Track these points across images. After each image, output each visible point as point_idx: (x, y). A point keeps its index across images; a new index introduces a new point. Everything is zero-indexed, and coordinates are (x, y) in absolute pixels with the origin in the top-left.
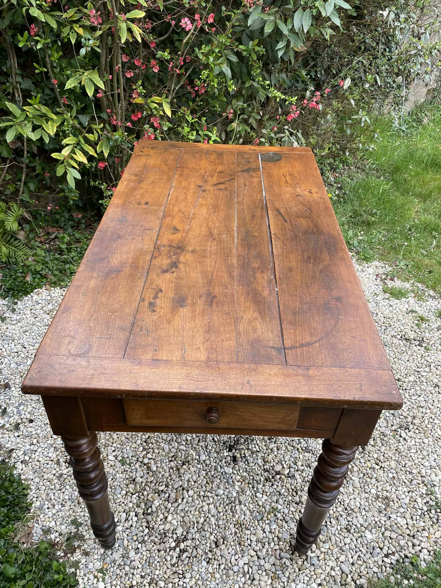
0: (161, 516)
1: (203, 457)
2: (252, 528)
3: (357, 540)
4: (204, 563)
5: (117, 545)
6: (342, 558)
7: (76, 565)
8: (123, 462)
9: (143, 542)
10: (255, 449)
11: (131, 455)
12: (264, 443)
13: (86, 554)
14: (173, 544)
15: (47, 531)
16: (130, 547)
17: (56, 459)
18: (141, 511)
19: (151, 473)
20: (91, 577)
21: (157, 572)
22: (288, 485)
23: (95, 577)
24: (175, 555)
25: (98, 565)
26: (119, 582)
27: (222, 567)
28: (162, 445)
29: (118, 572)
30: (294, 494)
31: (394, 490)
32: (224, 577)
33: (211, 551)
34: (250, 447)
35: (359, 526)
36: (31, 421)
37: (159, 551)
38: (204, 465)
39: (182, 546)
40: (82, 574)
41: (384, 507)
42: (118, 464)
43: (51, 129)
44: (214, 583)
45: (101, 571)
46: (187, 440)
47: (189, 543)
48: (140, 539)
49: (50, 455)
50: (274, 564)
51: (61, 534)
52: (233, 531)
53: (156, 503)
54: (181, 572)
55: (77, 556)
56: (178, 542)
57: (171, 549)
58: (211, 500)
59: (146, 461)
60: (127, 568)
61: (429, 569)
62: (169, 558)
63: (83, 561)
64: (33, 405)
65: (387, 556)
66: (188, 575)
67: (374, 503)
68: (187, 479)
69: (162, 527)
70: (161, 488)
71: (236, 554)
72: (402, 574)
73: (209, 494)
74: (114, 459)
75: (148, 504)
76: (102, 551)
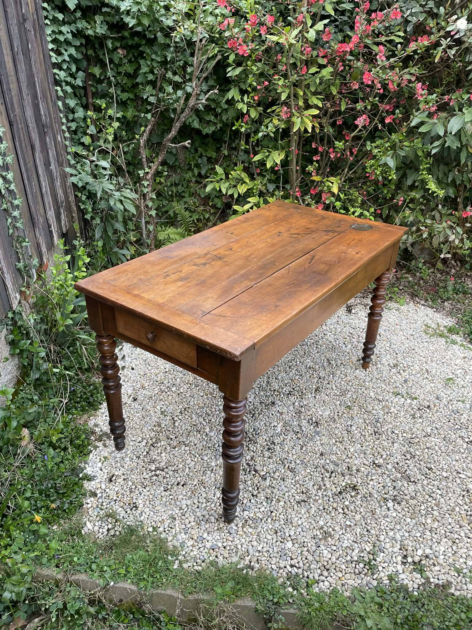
0: (159, 451)
1: (212, 434)
2: (207, 489)
3: (277, 541)
4: (162, 489)
5: (124, 451)
6: (255, 543)
7: (96, 447)
8: (162, 413)
9: (139, 457)
10: (252, 449)
11: (170, 411)
12: (261, 449)
13: (105, 446)
14: (153, 469)
15: (96, 425)
16: (129, 456)
17: (129, 394)
18: (151, 442)
19: (172, 426)
20: (98, 458)
21: (133, 476)
22: (256, 482)
23: (100, 459)
24: (150, 474)
25: (106, 455)
26: (109, 469)
27: (171, 497)
28: (193, 416)
29: (113, 464)
30: (256, 488)
31: (340, 533)
32: (168, 503)
33: (172, 485)
34: (250, 446)
35: (287, 535)
36: (133, 369)
37: (143, 467)
38: (209, 439)
39: (158, 472)
40: (95, 454)
41: (321, 537)
42: (159, 413)
43: (242, 189)
44: (159, 502)
45: (105, 458)
46: (211, 420)
47: (163, 473)
48: (138, 455)
49: (129, 391)
50: (204, 516)
51: (101, 431)
52: (195, 483)
53: (163, 443)
54: (145, 484)
55: (100, 444)
56: (157, 469)
57: (150, 470)
58: (196, 459)
59: (176, 419)
60: (119, 464)
61: (317, 595)
62: (145, 474)
63: (101, 448)
64: (141, 362)
65: (292, 566)
66: (148, 488)
67: (315, 530)
68: (191, 440)
69: (155, 457)
70: (171, 437)
71: (186, 496)
72: (292, 583)
73: (197, 456)
74: (159, 408)
75: (158, 440)
76: (114, 449)
